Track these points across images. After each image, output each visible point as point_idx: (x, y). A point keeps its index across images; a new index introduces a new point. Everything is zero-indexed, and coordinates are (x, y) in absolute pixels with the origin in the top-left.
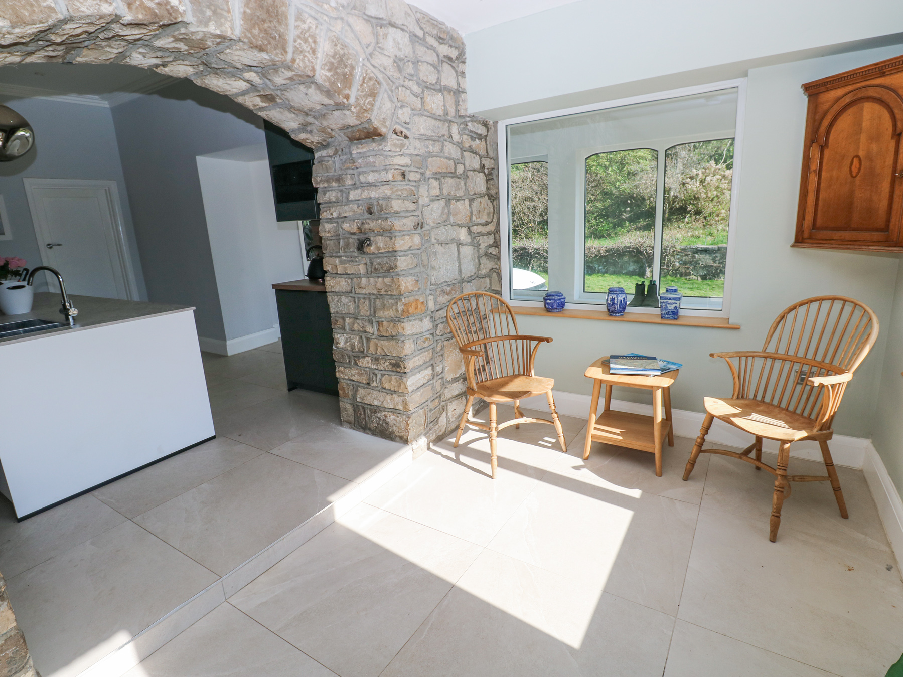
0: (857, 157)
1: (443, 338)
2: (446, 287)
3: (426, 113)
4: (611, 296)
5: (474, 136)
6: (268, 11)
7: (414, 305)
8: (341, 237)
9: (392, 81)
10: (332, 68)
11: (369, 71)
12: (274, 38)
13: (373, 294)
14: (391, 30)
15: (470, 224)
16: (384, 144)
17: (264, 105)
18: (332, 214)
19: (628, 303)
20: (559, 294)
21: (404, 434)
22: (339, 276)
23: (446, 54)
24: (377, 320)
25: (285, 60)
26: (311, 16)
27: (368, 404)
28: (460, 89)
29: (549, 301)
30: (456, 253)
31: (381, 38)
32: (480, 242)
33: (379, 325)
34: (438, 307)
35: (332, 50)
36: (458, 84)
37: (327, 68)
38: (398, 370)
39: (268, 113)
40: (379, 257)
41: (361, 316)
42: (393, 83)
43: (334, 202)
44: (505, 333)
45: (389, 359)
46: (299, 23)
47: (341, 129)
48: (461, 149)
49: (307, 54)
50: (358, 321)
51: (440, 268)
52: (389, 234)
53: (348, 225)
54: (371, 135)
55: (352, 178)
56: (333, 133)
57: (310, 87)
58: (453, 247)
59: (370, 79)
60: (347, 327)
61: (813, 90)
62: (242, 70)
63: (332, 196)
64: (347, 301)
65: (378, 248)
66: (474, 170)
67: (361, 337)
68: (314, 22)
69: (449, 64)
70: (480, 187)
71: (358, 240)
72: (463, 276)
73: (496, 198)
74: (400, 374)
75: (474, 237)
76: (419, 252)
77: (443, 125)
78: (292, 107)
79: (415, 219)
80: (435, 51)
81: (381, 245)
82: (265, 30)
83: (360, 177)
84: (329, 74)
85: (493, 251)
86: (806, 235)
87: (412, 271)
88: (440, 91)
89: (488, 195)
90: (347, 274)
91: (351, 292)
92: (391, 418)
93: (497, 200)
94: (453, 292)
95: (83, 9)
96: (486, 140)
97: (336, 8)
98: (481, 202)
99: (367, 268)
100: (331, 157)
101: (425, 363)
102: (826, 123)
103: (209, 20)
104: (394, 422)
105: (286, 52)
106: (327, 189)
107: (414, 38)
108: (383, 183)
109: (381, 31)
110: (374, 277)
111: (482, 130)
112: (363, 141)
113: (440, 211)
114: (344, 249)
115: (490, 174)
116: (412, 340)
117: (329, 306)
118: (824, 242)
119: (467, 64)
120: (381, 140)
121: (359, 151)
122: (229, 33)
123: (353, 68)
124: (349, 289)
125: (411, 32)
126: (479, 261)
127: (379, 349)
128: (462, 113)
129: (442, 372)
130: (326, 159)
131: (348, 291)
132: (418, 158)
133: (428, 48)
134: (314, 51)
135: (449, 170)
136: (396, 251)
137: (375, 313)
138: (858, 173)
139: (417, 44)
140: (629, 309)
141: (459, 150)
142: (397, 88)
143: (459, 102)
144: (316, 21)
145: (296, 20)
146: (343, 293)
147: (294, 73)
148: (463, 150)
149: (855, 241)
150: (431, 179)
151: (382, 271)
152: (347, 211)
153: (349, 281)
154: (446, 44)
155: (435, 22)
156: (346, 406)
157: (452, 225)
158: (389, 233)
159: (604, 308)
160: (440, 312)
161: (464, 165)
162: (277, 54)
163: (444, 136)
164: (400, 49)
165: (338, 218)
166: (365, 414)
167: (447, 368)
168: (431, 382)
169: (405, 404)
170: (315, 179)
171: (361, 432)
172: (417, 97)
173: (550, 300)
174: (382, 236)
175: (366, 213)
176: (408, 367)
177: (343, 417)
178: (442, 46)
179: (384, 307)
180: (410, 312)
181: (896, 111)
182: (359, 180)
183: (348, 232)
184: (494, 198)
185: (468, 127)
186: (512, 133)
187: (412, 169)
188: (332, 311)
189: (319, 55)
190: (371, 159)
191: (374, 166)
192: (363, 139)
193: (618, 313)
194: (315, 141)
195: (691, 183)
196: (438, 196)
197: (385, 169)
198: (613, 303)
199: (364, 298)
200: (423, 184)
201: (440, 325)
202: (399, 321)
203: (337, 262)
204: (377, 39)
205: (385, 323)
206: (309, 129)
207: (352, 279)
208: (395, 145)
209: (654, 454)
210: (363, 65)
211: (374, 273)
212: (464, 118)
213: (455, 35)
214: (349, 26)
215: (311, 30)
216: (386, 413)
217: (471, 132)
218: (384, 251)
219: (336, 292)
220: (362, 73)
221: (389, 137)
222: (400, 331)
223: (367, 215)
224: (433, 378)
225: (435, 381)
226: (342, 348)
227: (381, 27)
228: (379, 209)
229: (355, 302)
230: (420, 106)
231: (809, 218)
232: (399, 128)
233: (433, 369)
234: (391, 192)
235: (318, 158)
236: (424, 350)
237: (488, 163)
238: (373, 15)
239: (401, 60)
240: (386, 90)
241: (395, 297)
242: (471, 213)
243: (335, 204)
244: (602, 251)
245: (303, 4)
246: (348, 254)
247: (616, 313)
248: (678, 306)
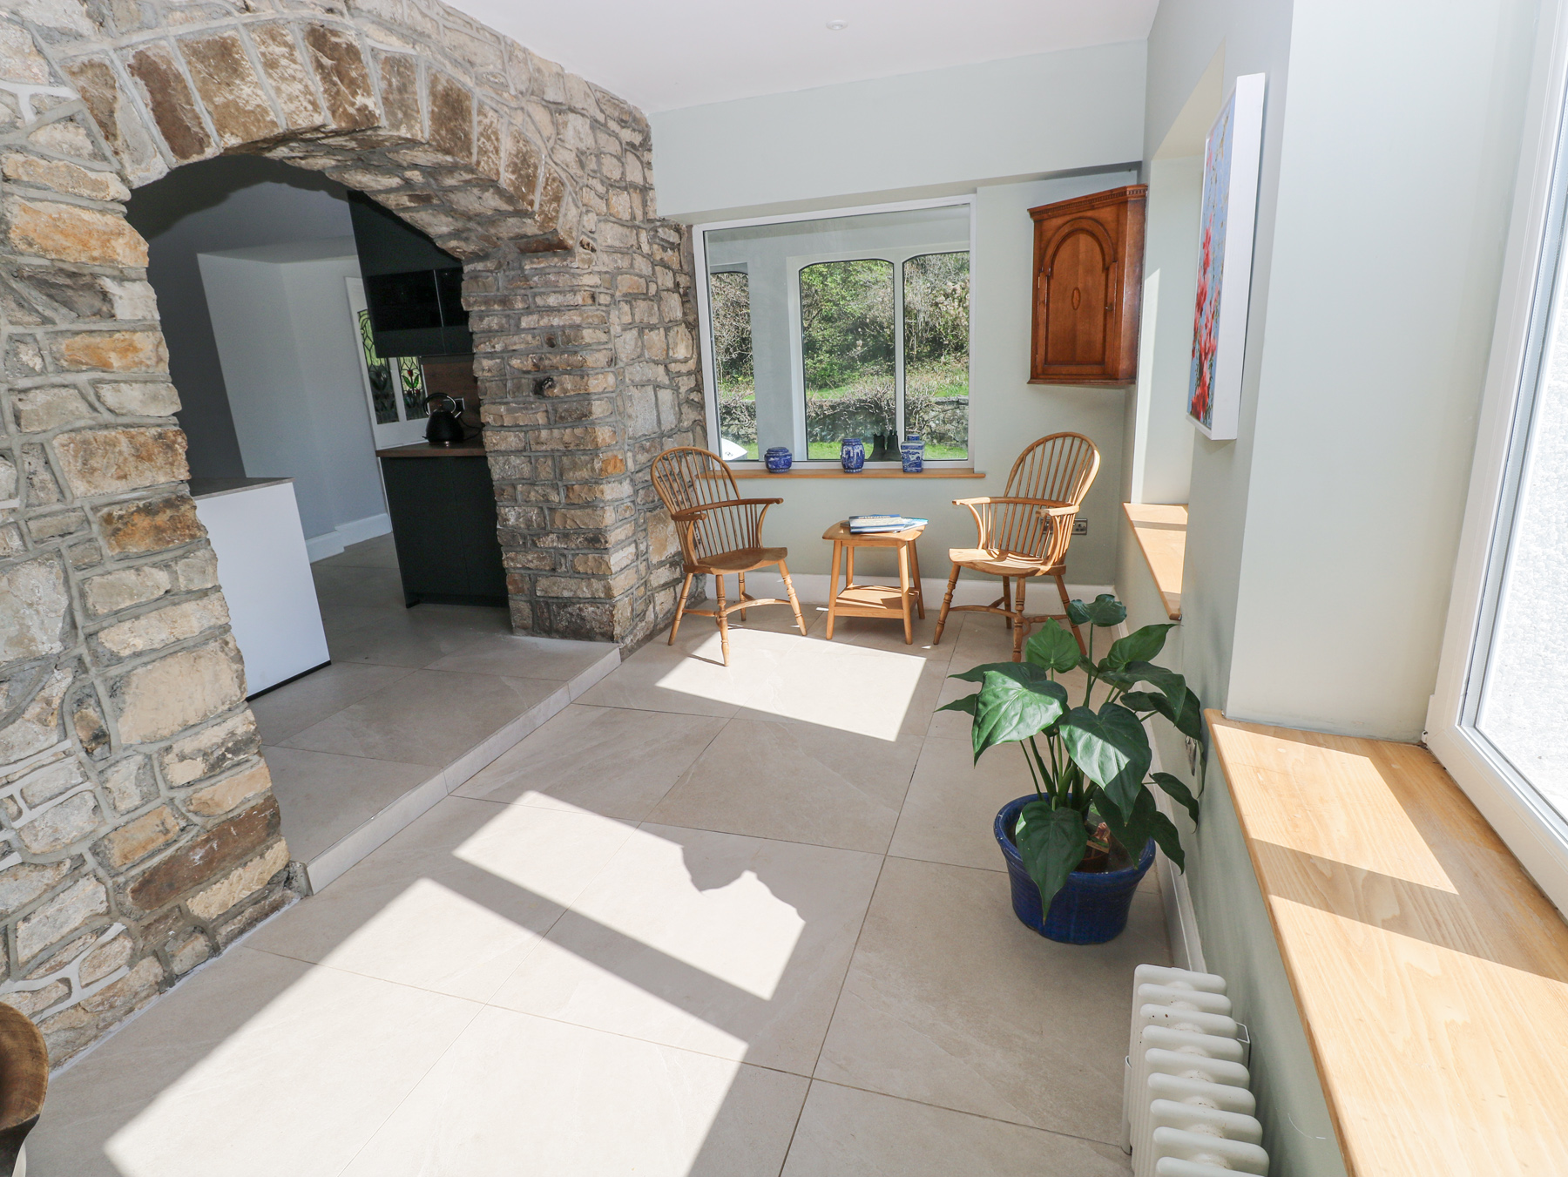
0: (1077, 289)
1: (645, 507)
2: (644, 442)
3: (612, 219)
4: (845, 449)
5: (666, 245)
6: (453, 108)
7: (612, 462)
8: (508, 377)
9: (575, 181)
10: (516, 169)
11: (552, 171)
12: (460, 138)
13: (558, 450)
14: (571, 116)
15: (668, 361)
16: (569, 259)
17: (413, 205)
18: (494, 347)
19: (867, 457)
20: (784, 450)
21: (608, 628)
22: (506, 429)
23: (628, 141)
24: (565, 483)
25: (471, 164)
26: (492, 109)
27: (553, 597)
28: (647, 185)
29: (772, 459)
30: (654, 399)
31: (561, 127)
32: (680, 384)
33: (568, 490)
34: (638, 468)
35: (515, 148)
36: (645, 179)
37: (510, 170)
38: (597, 545)
39: (414, 214)
40: (566, 402)
41: (542, 480)
42: (577, 183)
43: (497, 331)
44: (724, 499)
45: (583, 534)
46: (481, 118)
47: (511, 239)
48: (652, 263)
49: (490, 154)
50: (537, 488)
51: (637, 417)
52: (579, 373)
53: (519, 361)
54: (553, 246)
55: (524, 301)
56: (499, 242)
57: (488, 191)
58: (650, 389)
59: (554, 180)
60: (519, 497)
61: (1039, 215)
62: (405, 169)
63: (493, 322)
64: (518, 462)
65: (565, 391)
66: (668, 290)
67: (541, 508)
68: (495, 115)
69: (633, 153)
70: (676, 311)
71: (534, 380)
72: (663, 429)
73: (695, 327)
74: (599, 551)
75: (673, 378)
76: (614, 395)
77: (631, 232)
78: (453, 210)
79: (609, 354)
80: (617, 138)
81: (569, 387)
82: (452, 130)
83: (537, 299)
84: (513, 177)
85: (695, 396)
86: (1040, 370)
87: (608, 420)
88: (626, 189)
89: (685, 323)
90: (518, 426)
91: (525, 450)
92: (589, 610)
93: (696, 329)
94: (653, 449)
95: (300, 122)
96: (679, 250)
97: (516, 97)
98: (678, 332)
99: (548, 418)
100: (491, 272)
101: (627, 538)
102: (1050, 251)
103: (401, 123)
104: (593, 615)
105: (471, 154)
106: (484, 313)
107: (595, 125)
108: (569, 308)
109: (560, 118)
110: (558, 428)
111: (673, 237)
112: (540, 254)
113: (633, 343)
114: (514, 393)
115: (686, 294)
116: (612, 507)
117: (490, 470)
118: (1054, 377)
119: (653, 152)
120: (565, 254)
121: (535, 266)
122: (419, 137)
123: (536, 168)
124: (521, 446)
125: (591, 117)
126: (680, 409)
127: (568, 521)
128: (651, 216)
129: (647, 552)
130: (484, 274)
131: (520, 449)
132: (607, 276)
133: (610, 135)
134: (497, 151)
135: (640, 291)
136: (588, 394)
137: (561, 475)
138: (1079, 305)
139: (598, 131)
140: (867, 465)
141: (650, 265)
142: (581, 189)
143: (646, 202)
144: (497, 114)
145: (478, 115)
146: (511, 451)
147: (474, 176)
148: (654, 264)
149: (1079, 375)
150: (621, 302)
151: (570, 420)
152: (518, 343)
153: (521, 435)
154: (628, 128)
155: (616, 102)
156: (520, 606)
157: (647, 362)
158: (580, 371)
159: (839, 465)
160: (640, 474)
161: (657, 283)
162: (463, 156)
163: (632, 246)
164: (581, 139)
165: (502, 352)
166: (549, 611)
167: (651, 548)
168: (635, 564)
169: (608, 590)
170: (466, 300)
171: (543, 637)
172: (602, 199)
173: (773, 457)
174: (570, 374)
175: (546, 346)
176: (610, 542)
177: (515, 621)
178: (624, 130)
179: (575, 466)
180: (609, 471)
181: (1104, 245)
182: (535, 303)
183: (518, 370)
184: (693, 326)
185: (659, 234)
186: (710, 241)
187: (602, 290)
188: (496, 476)
189: (502, 154)
190: (552, 277)
191: (557, 286)
192: (540, 251)
193: (856, 469)
194: (470, 250)
195: (946, 303)
196: (630, 324)
197: (572, 291)
198: (849, 457)
199: (545, 456)
200: (613, 308)
201: (640, 491)
202: (596, 483)
203: (502, 410)
204: (558, 129)
205: (576, 487)
206: (464, 235)
207: (526, 432)
208: (583, 261)
209: (902, 620)
210: (546, 163)
211: (560, 423)
212: (653, 222)
213: (638, 116)
214: (530, 116)
215: (494, 125)
216: (582, 605)
217: (663, 240)
218: (572, 393)
219: (501, 451)
220: (545, 174)
221: (576, 251)
222: (599, 495)
223: (546, 348)
224: (637, 559)
225: (639, 562)
226: (512, 526)
227: (560, 114)
228: (565, 340)
229: (531, 463)
230: (605, 209)
231: (1041, 351)
232: (586, 240)
233: (637, 548)
234: (580, 319)
235: (468, 272)
236: (625, 521)
237: (683, 280)
238: (551, 100)
239: (583, 153)
240: (570, 193)
241: (589, 452)
242: (668, 345)
243: (499, 334)
244: (825, 408)
245: (484, 95)
246: (520, 399)
247: (852, 469)
248: (920, 455)
